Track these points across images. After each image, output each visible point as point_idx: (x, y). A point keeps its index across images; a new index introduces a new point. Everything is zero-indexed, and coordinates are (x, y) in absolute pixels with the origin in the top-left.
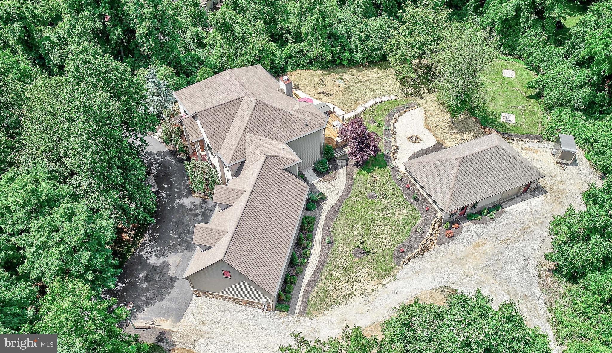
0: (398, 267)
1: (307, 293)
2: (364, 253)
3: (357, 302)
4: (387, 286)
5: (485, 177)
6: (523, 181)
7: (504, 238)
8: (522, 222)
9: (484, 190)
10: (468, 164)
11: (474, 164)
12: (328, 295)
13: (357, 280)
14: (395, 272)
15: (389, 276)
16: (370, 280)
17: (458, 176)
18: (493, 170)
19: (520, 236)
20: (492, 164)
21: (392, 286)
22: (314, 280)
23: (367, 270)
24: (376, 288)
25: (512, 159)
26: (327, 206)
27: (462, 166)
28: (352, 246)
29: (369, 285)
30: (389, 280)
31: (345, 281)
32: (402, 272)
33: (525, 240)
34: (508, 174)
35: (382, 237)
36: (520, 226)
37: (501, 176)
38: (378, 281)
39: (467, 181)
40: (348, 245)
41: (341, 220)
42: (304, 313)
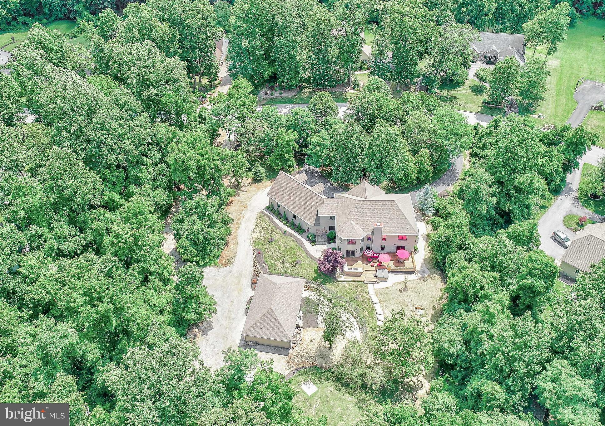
0: (254, 248)
1: (268, 216)
2: (270, 241)
3: (252, 228)
4: (250, 240)
7: (234, 304)
8: (233, 319)
12: (262, 222)
13: (260, 233)
16: (257, 236)
19: (229, 311)
21: (248, 242)
22: (271, 220)
23: (262, 238)
24: (252, 236)
26: (306, 243)
28: (277, 239)
29: (255, 235)
30: (252, 242)
31: (263, 229)
32: (251, 249)
33: (225, 312)
35: (273, 252)
36: (233, 316)
38: (254, 238)
40: (279, 239)
41: (294, 243)
42: (262, 212)
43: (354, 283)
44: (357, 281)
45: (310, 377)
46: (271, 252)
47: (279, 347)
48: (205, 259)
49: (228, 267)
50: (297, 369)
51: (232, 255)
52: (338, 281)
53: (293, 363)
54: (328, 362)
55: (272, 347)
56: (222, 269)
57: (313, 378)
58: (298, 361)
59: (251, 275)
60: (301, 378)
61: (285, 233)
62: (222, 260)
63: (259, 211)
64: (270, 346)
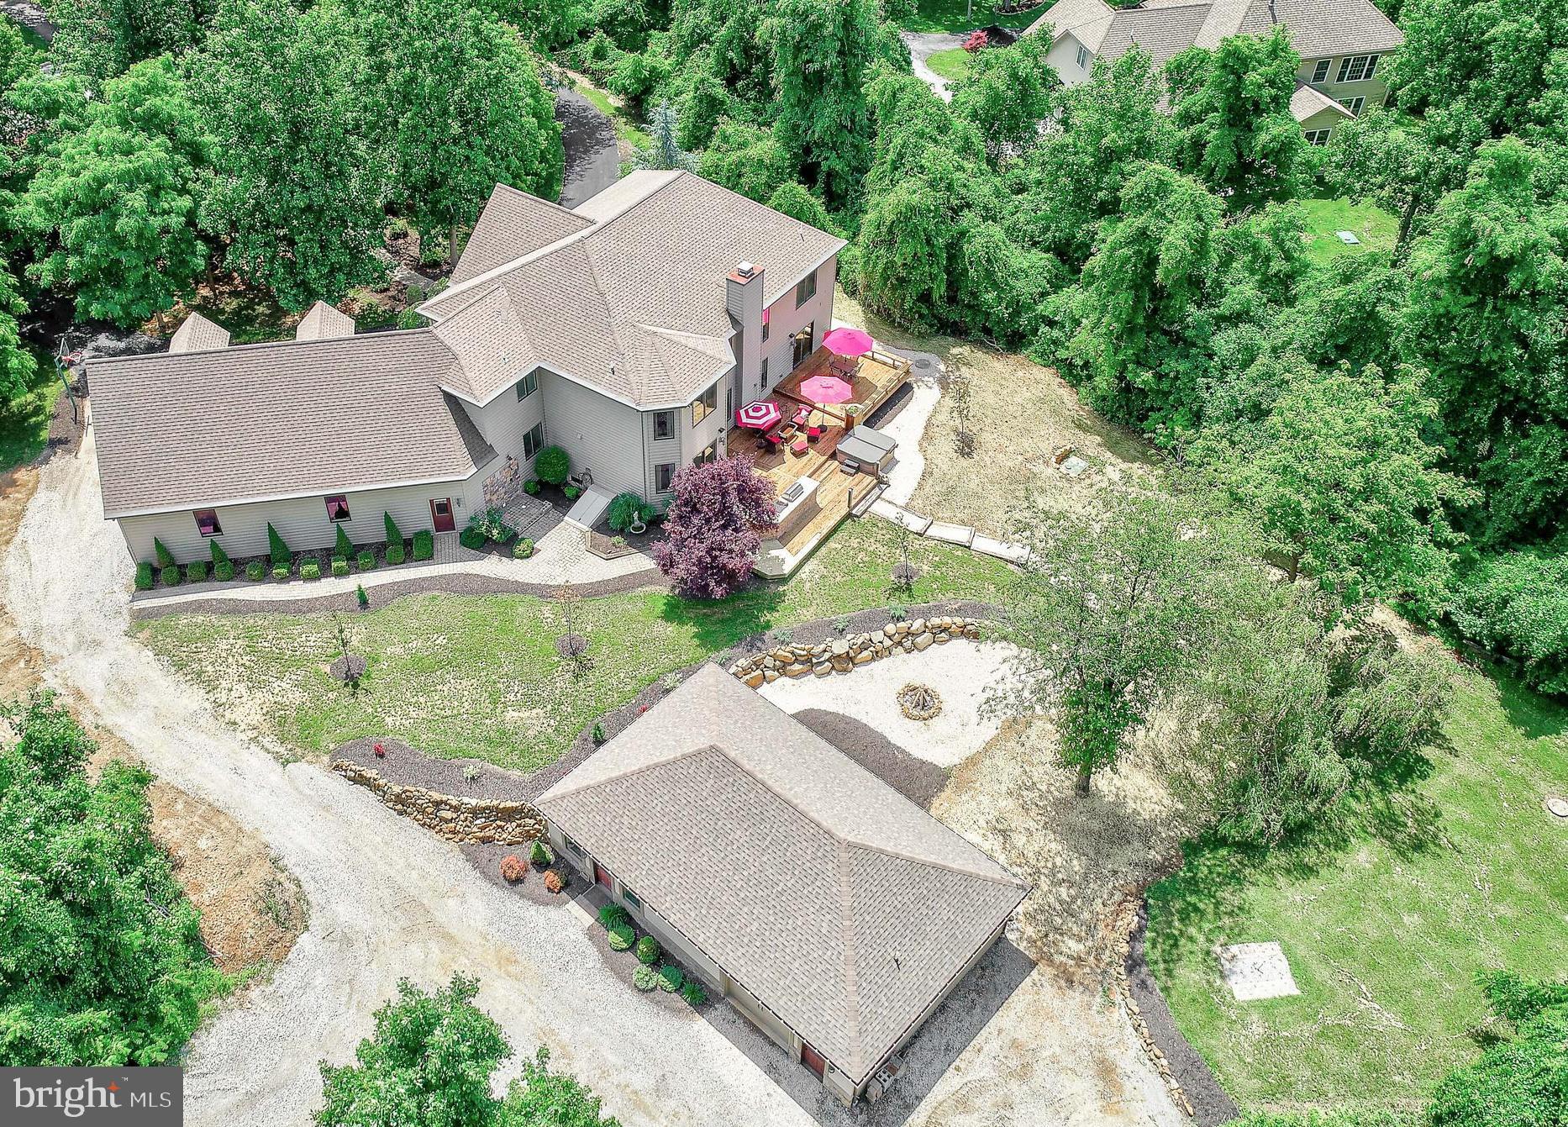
0: (326, 759)
1: (198, 607)
2: (349, 677)
3: (193, 699)
4: (255, 749)
5: (706, 859)
6: (781, 1003)
8: (661, 1085)
9: (666, 880)
10: (712, 782)
11: (724, 797)
12: (199, 645)
13: (256, 688)
14: (309, 758)
15: (289, 747)
16: (264, 711)
17: (657, 773)
18: (745, 873)
20: (765, 859)
21: (257, 762)
22: (235, 609)
23: (295, 697)
24: (242, 728)
25: (829, 917)
26: (492, 566)
27: (693, 767)
28: (368, 649)
29: (248, 714)
30: (276, 749)
31: (248, 664)
32: (313, 774)
34: (767, 933)
35: (422, 700)
37: (745, 909)
38: (265, 727)
39: (658, 809)
40: (371, 640)
41: (451, 607)
42: (140, 619)
43: (832, 544)
44: (835, 530)
45: (1201, 939)
46: (418, 706)
47: (972, 971)
48: (154, 1019)
49: (304, 940)
50: (1133, 964)
51: (260, 872)
52: (783, 580)
53: (1079, 960)
54: (1146, 834)
55: (955, 1005)
56: (287, 978)
57: (1206, 926)
58: (1080, 940)
59: (458, 861)
60: (1189, 975)
61: (364, 603)
62: (236, 939)
63: (124, 623)
64: (942, 1008)
